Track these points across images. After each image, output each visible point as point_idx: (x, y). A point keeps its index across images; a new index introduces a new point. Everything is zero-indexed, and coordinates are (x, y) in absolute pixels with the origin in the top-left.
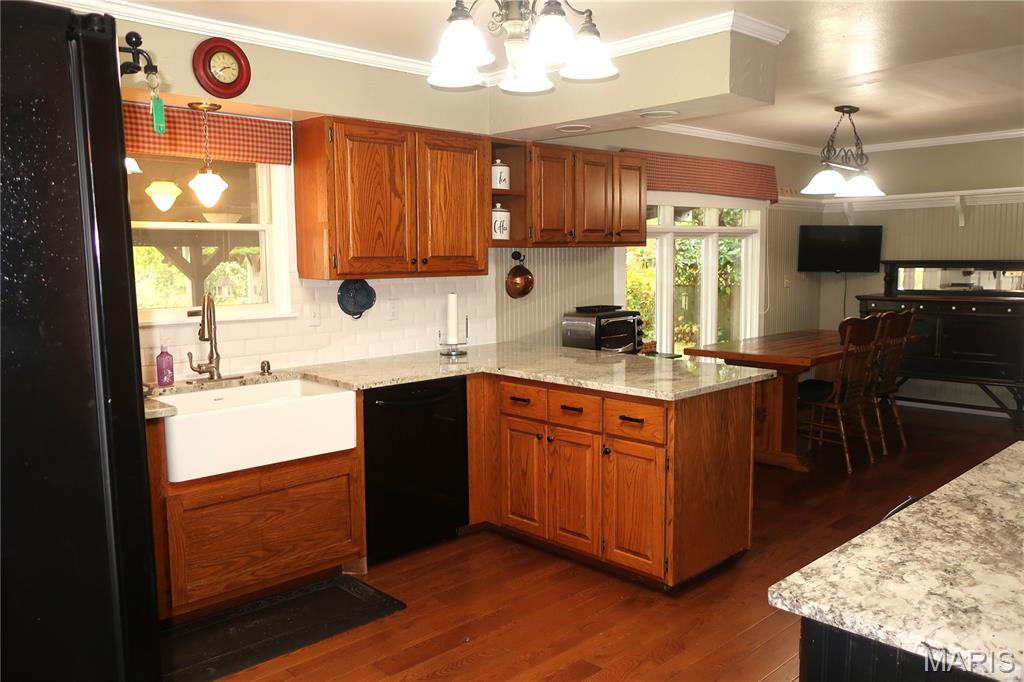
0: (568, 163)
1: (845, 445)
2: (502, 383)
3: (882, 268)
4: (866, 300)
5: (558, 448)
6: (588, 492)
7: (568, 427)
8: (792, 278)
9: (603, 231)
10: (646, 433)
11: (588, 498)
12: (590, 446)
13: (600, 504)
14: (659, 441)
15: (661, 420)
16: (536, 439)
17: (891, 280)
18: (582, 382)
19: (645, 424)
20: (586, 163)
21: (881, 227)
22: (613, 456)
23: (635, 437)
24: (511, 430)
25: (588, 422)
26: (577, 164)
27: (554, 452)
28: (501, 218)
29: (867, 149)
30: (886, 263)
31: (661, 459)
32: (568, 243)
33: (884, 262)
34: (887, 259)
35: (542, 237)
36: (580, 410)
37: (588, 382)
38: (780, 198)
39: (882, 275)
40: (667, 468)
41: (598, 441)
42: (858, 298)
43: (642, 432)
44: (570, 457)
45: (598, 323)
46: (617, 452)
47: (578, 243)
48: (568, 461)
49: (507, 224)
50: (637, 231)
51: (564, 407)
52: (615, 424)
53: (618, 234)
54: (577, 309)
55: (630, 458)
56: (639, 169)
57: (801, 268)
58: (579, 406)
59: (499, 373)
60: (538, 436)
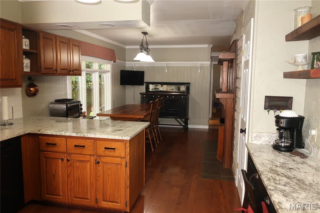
0: (54, 41)
1: (151, 142)
2: (40, 137)
3: (145, 84)
4: (143, 94)
5: (72, 163)
6: (89, 180)
7: (78, 154)
8: (119, 87)
9: (67, 69)
10: (117, 153)
11: (89, 183)
12: (89, 161)
13: (94, 184)
14: (122, 156)
15: (123, 148)
16: (60, 160)
17: (147, 88)
18: (85, 134)
19: (116, 150)
20: (61, 42)
21: (144, 72)
22: (101, 164)
23: (111, 155)
24: (45, 157)
25: (88, 151)
26: (57, 41)
27: (70, 165)
28: (27, 62)
29: (150, 47)
30: (146, 83)
31: (124, 164)
32: (54, 74)
33: (145, 82)
34: (146, 81)
35: (45, 71)
36: (84, 146)
37: (88, 134)
38: (117, 61)
39: (144, 86)
40: (126, 166)
41: (93, 159)
42: (140, 93)
43: (115, 153)
44: (79, 167)
45: (67, 106)
46: (102, 162)
47: (59, 74)
48: (78, 168)
49: (29, 65)
50: (78, 70)
51: (75, 146)
52: (101, 151)
53: (73, 71)
54: (55, 100)
55: (109, 164)
56: (79, 46)
57: (121, 84)
58: (83, 145)
59: (39, 133)
60: (62, 159)
